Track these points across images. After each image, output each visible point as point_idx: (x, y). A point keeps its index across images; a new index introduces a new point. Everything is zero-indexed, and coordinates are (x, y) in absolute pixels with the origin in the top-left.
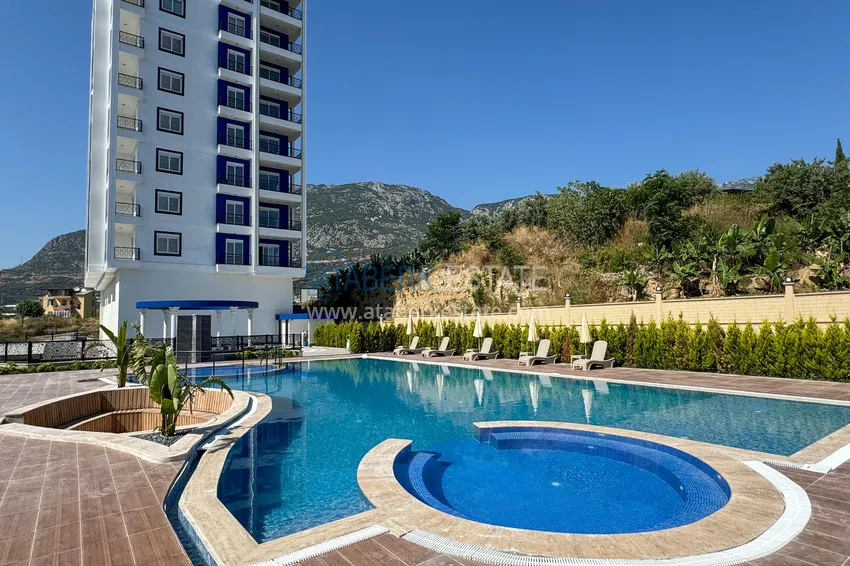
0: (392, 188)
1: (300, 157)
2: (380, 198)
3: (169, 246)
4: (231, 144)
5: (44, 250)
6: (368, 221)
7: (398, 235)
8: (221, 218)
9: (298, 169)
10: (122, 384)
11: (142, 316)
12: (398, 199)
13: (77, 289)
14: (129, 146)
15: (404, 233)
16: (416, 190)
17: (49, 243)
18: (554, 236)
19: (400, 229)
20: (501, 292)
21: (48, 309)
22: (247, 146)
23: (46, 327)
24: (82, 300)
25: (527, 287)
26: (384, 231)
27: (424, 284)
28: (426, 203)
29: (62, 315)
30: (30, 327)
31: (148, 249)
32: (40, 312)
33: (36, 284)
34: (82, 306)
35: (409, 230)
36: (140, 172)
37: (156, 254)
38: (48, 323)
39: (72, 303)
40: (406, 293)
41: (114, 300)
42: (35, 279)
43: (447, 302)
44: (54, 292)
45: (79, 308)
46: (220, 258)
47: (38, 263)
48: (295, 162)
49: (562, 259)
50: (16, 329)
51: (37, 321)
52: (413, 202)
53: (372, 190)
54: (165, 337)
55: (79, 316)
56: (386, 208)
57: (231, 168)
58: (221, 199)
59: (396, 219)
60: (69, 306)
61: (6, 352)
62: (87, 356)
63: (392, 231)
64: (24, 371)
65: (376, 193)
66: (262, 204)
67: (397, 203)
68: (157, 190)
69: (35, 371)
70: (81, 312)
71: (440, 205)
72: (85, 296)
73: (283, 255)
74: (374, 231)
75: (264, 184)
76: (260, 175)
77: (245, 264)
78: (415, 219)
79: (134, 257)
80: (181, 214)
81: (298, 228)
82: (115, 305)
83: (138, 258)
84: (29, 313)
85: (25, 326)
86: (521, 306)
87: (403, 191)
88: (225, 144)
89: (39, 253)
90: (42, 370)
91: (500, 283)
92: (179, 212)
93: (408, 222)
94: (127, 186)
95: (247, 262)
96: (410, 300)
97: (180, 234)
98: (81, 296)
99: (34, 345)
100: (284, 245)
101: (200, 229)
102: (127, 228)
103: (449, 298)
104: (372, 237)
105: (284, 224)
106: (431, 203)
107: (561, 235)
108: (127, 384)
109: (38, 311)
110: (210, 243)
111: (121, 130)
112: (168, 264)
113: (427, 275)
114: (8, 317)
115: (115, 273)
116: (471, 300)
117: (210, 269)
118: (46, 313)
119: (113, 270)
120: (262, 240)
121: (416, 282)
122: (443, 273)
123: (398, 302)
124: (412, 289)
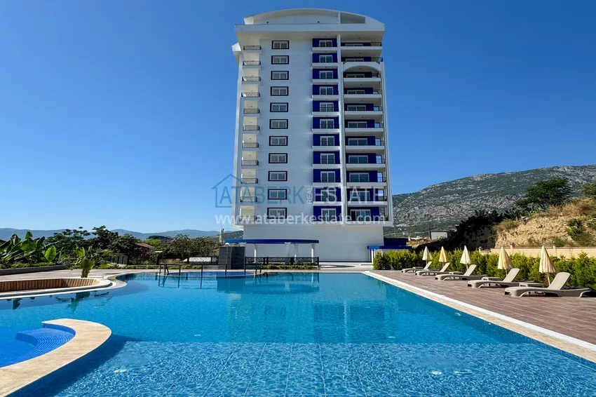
27: (522, 227)
40: (507, 233)
43: (545, 239)
96: (510, 239)
103: (547, 236)
113: (526, 222)
121: (516, 226)
122: (541, 219)
123: (500, 239)
124: (512, 231)
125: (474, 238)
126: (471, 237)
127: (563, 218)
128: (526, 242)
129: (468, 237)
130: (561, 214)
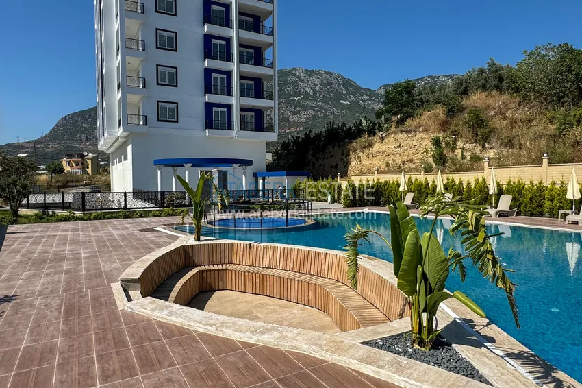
0: (312, 73)
1: (271, 34)
2: (302, 81)
3: (168, 114)
4: (215, 24)
5: (57, 125)
6: (292, 100)
7: (317, 111)
8: (208, 89)
9: (271, 44)
10: (198, 239)
11: (159, 172)
12: (317, 82)
13: (86, 154)
14: (134, 26)
15: (320, 109)
16: (331, 74)
17: (59, 122)
18: (517, 100)
19: (318, 106)
20: (462, 152)
21: (67, 169)
22: (228, 25)
23: (68, 182)
24: (89, 162)
25: (491, 148)
26: (305, 108)
27: (377, 147)
28: (340, 84)
29: (76, 173)
30: (57, 182)
31: (153, 117)
32: (61, 170)
33: (53, 151)
34: (90, 166)
35: (326, 107)
36: (144, 50)
37: (158, 120)
38: (69, 179)
39: (82, 164)
40: (361, 154)
41: (126, 159)
42: (52, 147)
43: (403, 163)
44: (70, 156)
45: (88, 168)
46: (209, 124)
47: (53, 136)
48: (269, 39)
49: (530, 121)
50: (48, 183)
51: (60, 177)
52: (329, 84)
53: (295, 75)
54: (174, 190)
55: (88, 174)
56: (307, 89)
57: (215, 45)
58: (208, 72)
59: (315, 98)
60: (81, 166)
61: (45, 200)
62: (128, 206)
63: (311, 108)
64: (81, 219)
65: (299, 77)
66: (241, 77)
67: (316, 85)
68: (157, 66)
69: (89, 219)
70: (89, 170)
71: (352, 86)
72: (91, 159)
73: (257, 121)
74: (298, 108)
75: (243, 59)
76: (240, 52)
77: (228, 129)
78: (331, 98)
79: (142, 123)
80: (176, 86)
81: (271, 97)
82: (129, 163)
83: (145, 124)
84: (54, 171)
85: (53, 181)
86: (489, 166)
87: (321, 75)
88: (210, 23)
89: (54, 128)
90: (96, 218)
91: (460, 144)
92: (175, 84)
93: (324, 100)
94: (134, 62)
95: (230, 127)
96: (366, 162)
97: (177, 103)
98: (89, 159)
99: (65, 195)
100: (258, 113)
101: (192, 99)
102: (134, 98)
103: (405, 158)
104: (296, 113)
105: (258, 95)
106: (344, 84)
107: (525, 97)
108: (202, 238)
109: (60, 170)
110: (200, 111)
111: (128, 12)
112: (168, 129)
113: (382, 138)
114: (40, 174)
115: (126, 137)
116: (431, 160)
117: (201, 134)
118: (66, 171)
119: (126, 134)
120: (242, 109)
121: (371, 145)
122: (399, 136)
123: (353, 163)
124: (366, 151)
125: (321, 162)
126: (318, 160)
127: (421, 134)
128: (383, 167)
129: (314, 160)
130: (421, 129)
